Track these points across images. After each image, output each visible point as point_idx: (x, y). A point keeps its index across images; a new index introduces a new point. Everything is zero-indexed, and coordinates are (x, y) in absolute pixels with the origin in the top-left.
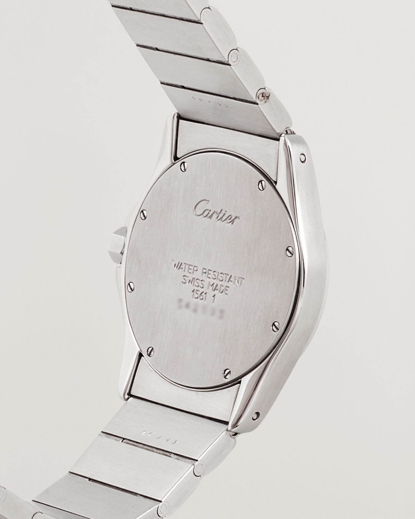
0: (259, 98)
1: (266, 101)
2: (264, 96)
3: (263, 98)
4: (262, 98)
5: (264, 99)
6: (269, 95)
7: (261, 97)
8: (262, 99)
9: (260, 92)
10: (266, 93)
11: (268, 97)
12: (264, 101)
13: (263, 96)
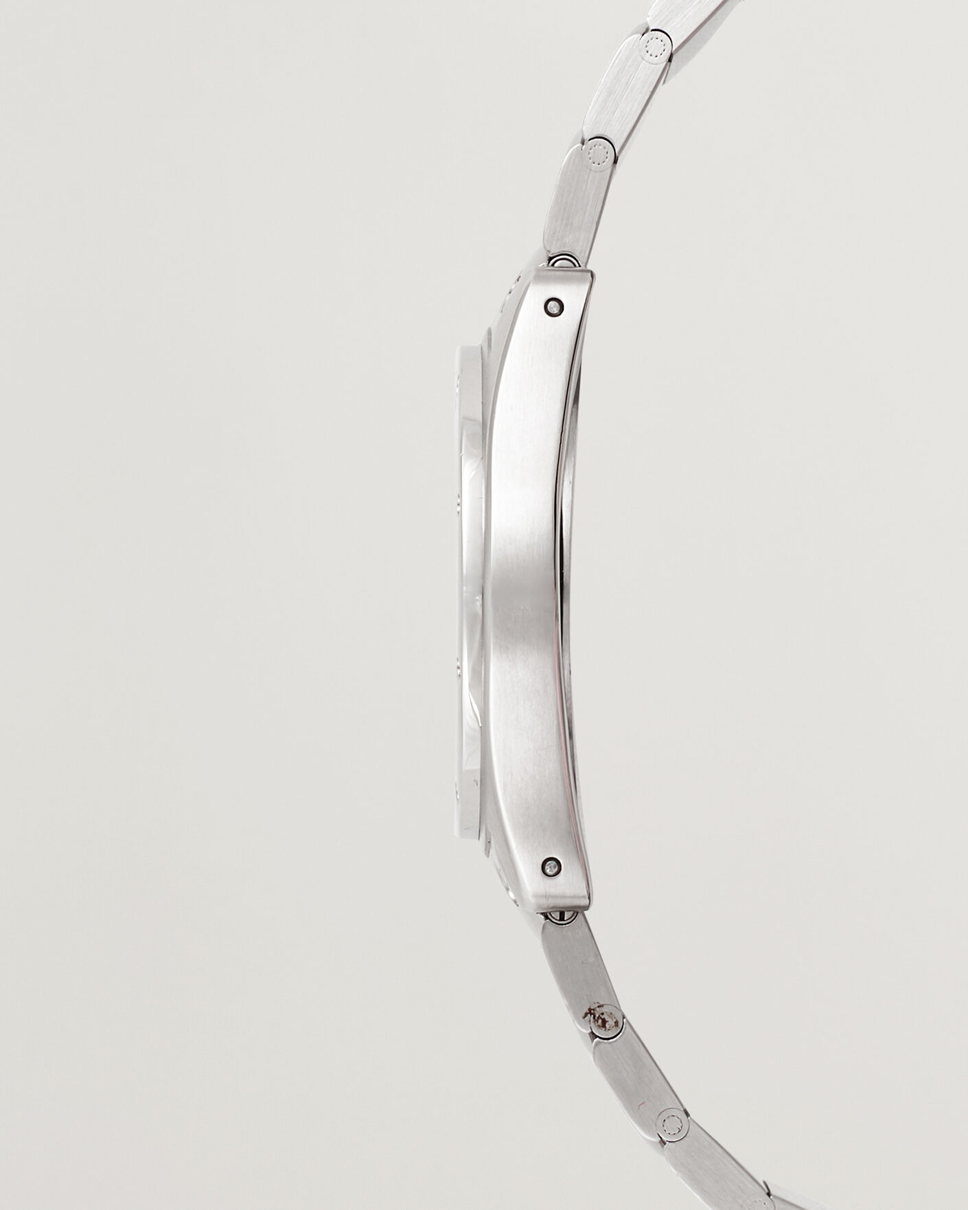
0: (616, 1023)
1: (598, 1007)
2: (600, 1021)
3: (605, 1016)
4: (607, 1020)
5: (603, 1014)
6: (586, 1015)
7: (610, 1023)
8: (610, 1017)
9: (606, 1032)
10: (592, 1024)
11: (590, 1012)
12: (604, 1010)
13: (604, 1022)
